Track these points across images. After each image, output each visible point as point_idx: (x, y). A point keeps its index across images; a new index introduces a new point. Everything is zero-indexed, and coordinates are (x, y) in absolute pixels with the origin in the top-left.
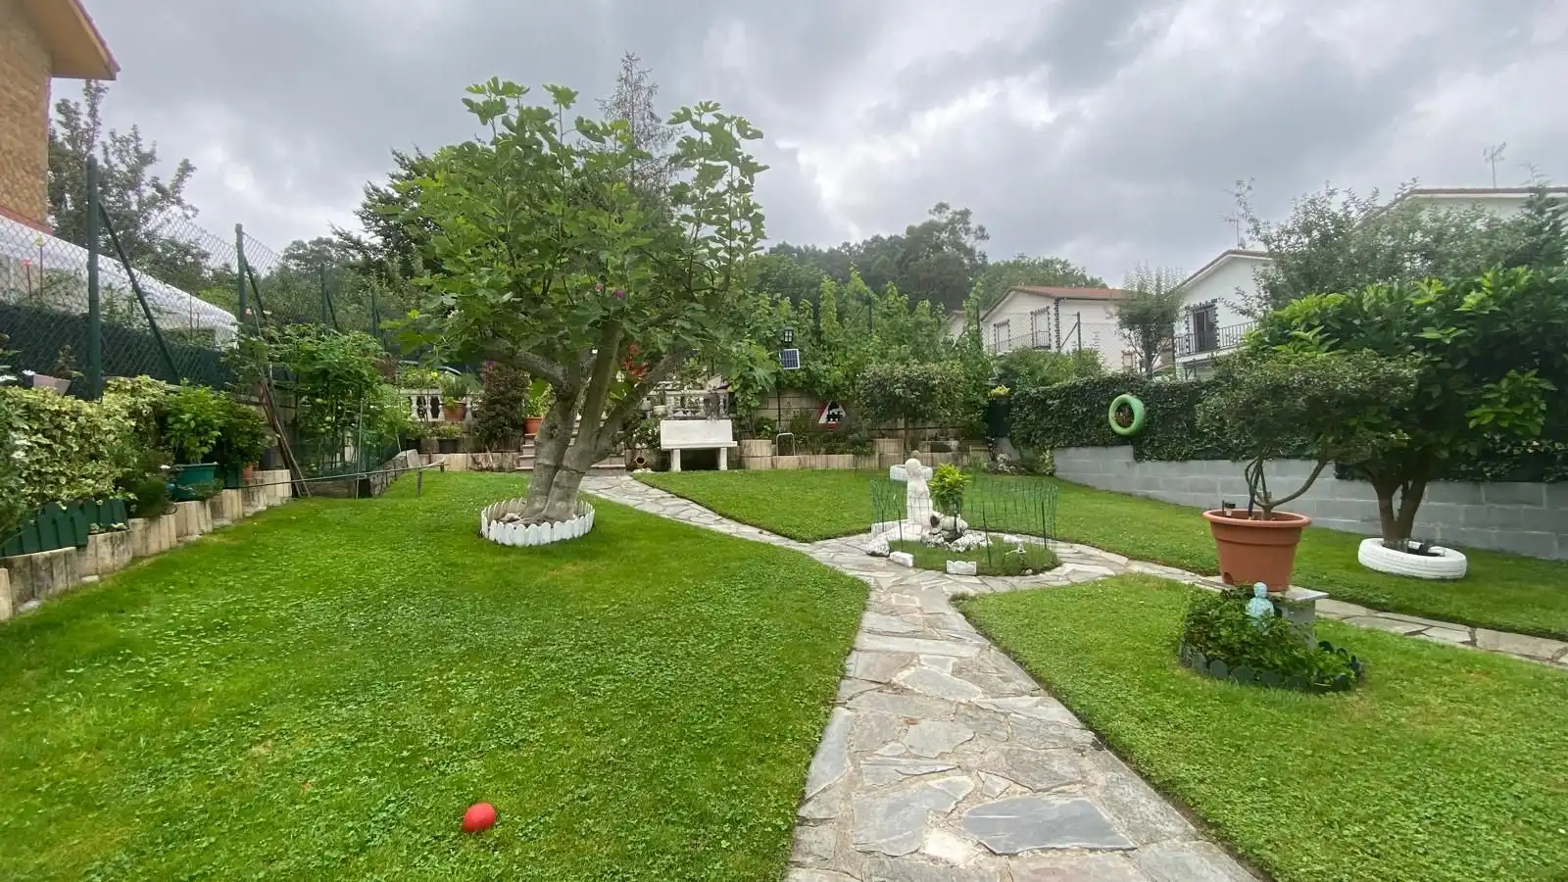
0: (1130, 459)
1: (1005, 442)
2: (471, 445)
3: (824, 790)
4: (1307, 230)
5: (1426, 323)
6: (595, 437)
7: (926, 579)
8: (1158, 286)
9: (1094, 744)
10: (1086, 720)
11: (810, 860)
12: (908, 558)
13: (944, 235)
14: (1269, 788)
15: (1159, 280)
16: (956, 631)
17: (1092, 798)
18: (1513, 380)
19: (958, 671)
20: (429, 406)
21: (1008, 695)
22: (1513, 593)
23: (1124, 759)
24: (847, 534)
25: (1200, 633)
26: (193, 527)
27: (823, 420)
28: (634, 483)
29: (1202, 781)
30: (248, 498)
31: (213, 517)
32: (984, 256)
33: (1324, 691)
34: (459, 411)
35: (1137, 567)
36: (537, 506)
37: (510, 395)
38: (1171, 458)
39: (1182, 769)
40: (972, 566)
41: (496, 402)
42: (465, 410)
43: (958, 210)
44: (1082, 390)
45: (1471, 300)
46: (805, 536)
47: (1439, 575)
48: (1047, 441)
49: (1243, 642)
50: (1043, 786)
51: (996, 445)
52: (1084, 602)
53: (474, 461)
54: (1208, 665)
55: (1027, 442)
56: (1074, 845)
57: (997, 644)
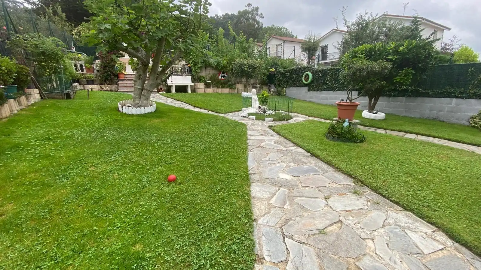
0: (307, 91)
1: (273, 86)
2: (99, 82)
3: (252, 168)
4: (358, 24)
5: (389, 54)
6: (155, 79)
7: (260, 122)
8: (314, 39)
9: (310, 155)
10: (308, 151)
11: (255, 181)
12: (254, 117)
13: (250, 15)
14: (350, 161)
15: (314, 37)
16: (271, 134)
17: (313, 165)
18: (406, 70)
19: (275, 143)
20: (79, 67)
21: (288, 147)
22: (394, 122)
23: (318, 158)
24: (234, 112)
25: (332, 131)
26: (14, 109)
27: (220, 77)
28: (161, 96)
29: (335, 161)
30: (27, 99)
31: (19, 105)
32: (262, 24)
33: (357, 143)
34: (92, 69)
35: (311, 118)
36: (137, 102)
37: (111, 64)
38: (318, 90)
39: (331, 159)
40: (271, 119)
41: (106, 67)
42: (94, 70)
43: (255, 7)
44: (296, 70)
45: (401, 48)
46: (222, 112)
47: (379, 119)
48: (285, 85)
49: (342, 132)
50: (302, 164)
51: (270, 86)
52: (301, 126)
53: (101, 87)
54: (333, 139)
55: (279, 86)
56: (311, 174)
57: (283, 137)
